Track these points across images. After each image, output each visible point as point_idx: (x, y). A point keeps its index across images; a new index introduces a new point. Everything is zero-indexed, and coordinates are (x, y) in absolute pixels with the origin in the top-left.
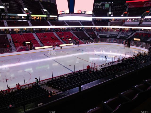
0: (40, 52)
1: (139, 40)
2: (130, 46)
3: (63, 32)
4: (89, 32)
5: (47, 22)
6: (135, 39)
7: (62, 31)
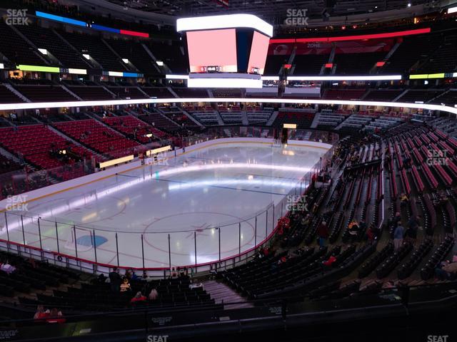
0: (117, 174)
1: (294, 126)
2: (289, 141)
3: (117, 116)
4: (172, 114)
6: (286, 126)
7: (112, 116)
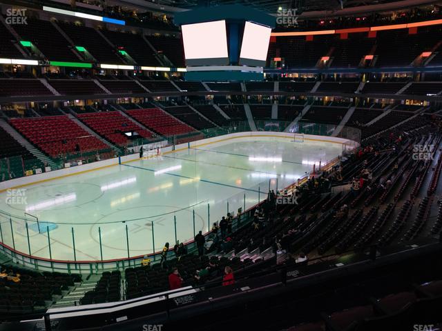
5: (93, 82)
